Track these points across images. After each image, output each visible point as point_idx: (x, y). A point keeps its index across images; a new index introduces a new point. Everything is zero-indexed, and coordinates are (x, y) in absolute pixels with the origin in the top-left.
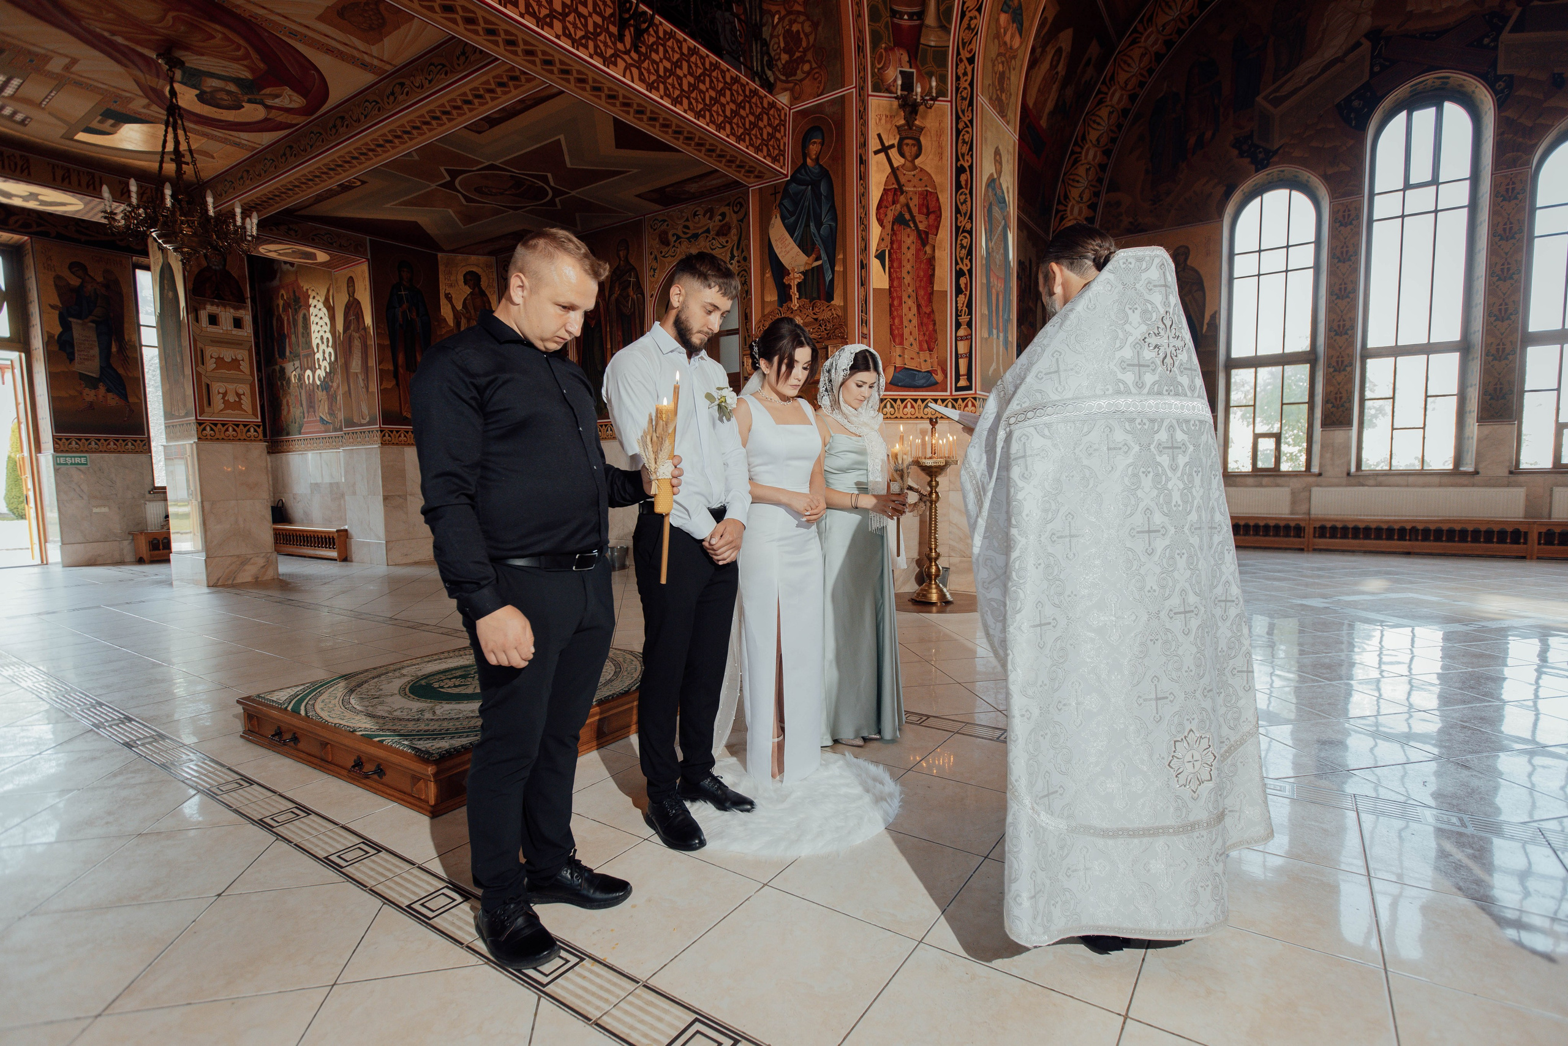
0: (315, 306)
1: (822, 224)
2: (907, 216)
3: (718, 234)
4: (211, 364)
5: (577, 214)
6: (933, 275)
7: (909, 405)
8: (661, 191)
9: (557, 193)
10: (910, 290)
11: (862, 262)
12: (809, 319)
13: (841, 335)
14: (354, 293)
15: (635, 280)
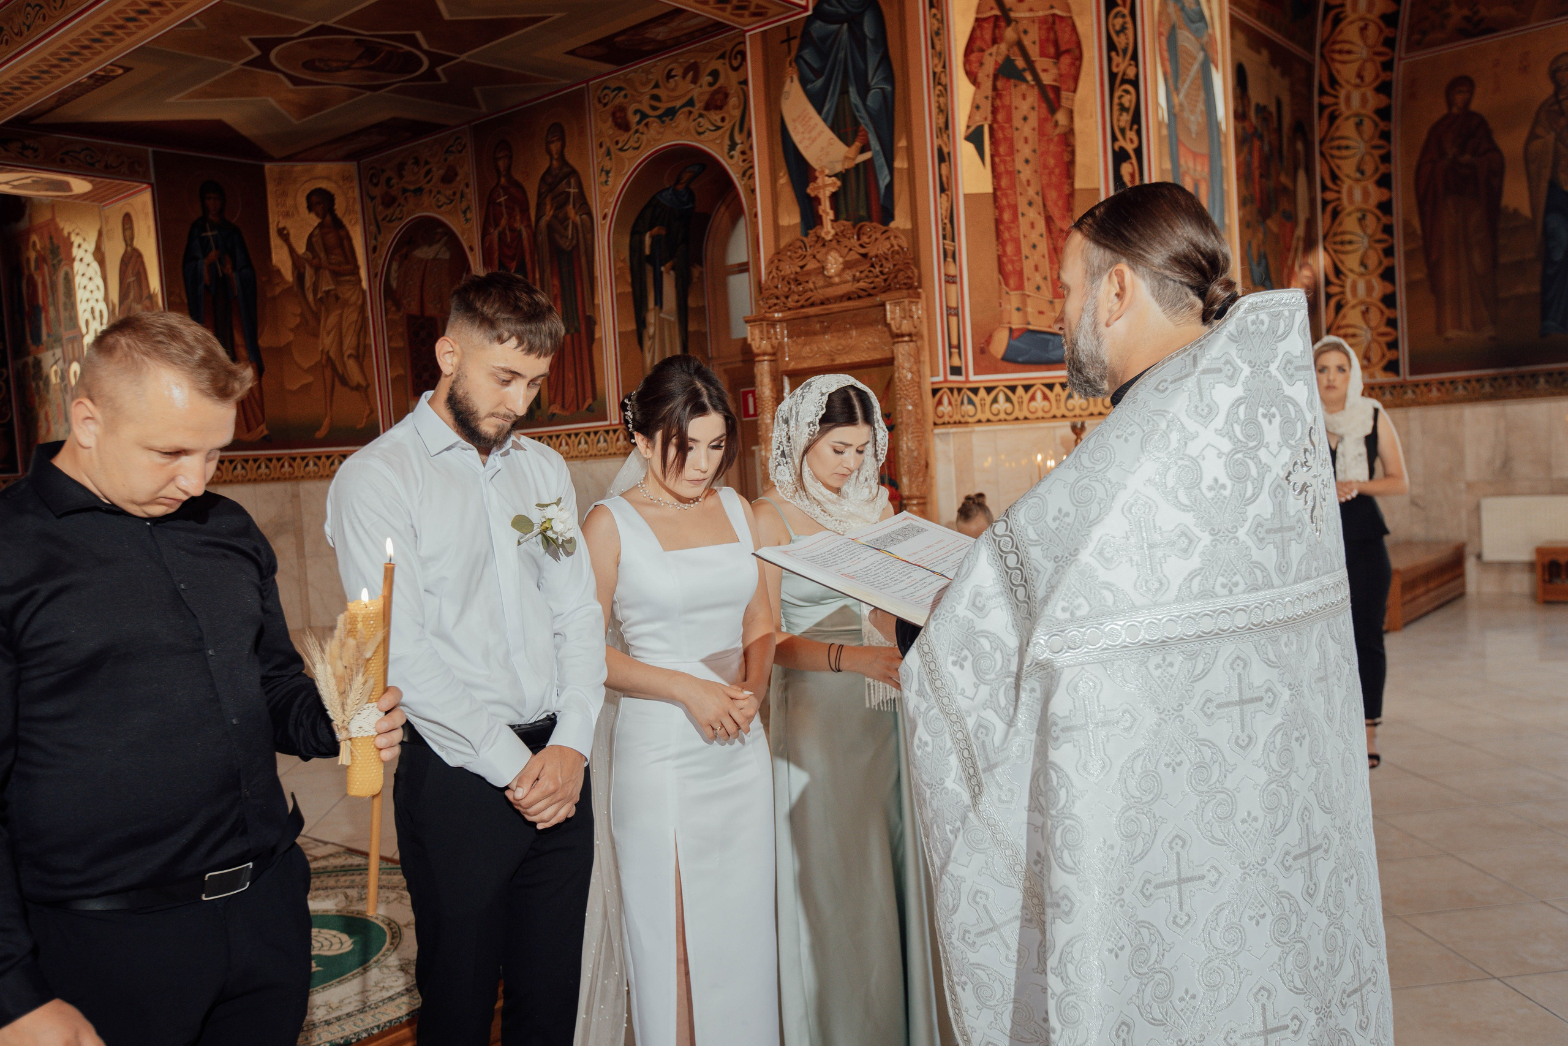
0: (81, 260)
1: (867, 89)
2: (1020, 63)
3: (707, 108)
5: (476, 89)
6: (1072, 162)
7: (1039, 395)
8: (607, 42)
9: (436, 60)
10: (1031, 192)
11: (940, 150)
12: (853, 256)
13: (909, 281)
14: (132, 239)
15: (576, 191)
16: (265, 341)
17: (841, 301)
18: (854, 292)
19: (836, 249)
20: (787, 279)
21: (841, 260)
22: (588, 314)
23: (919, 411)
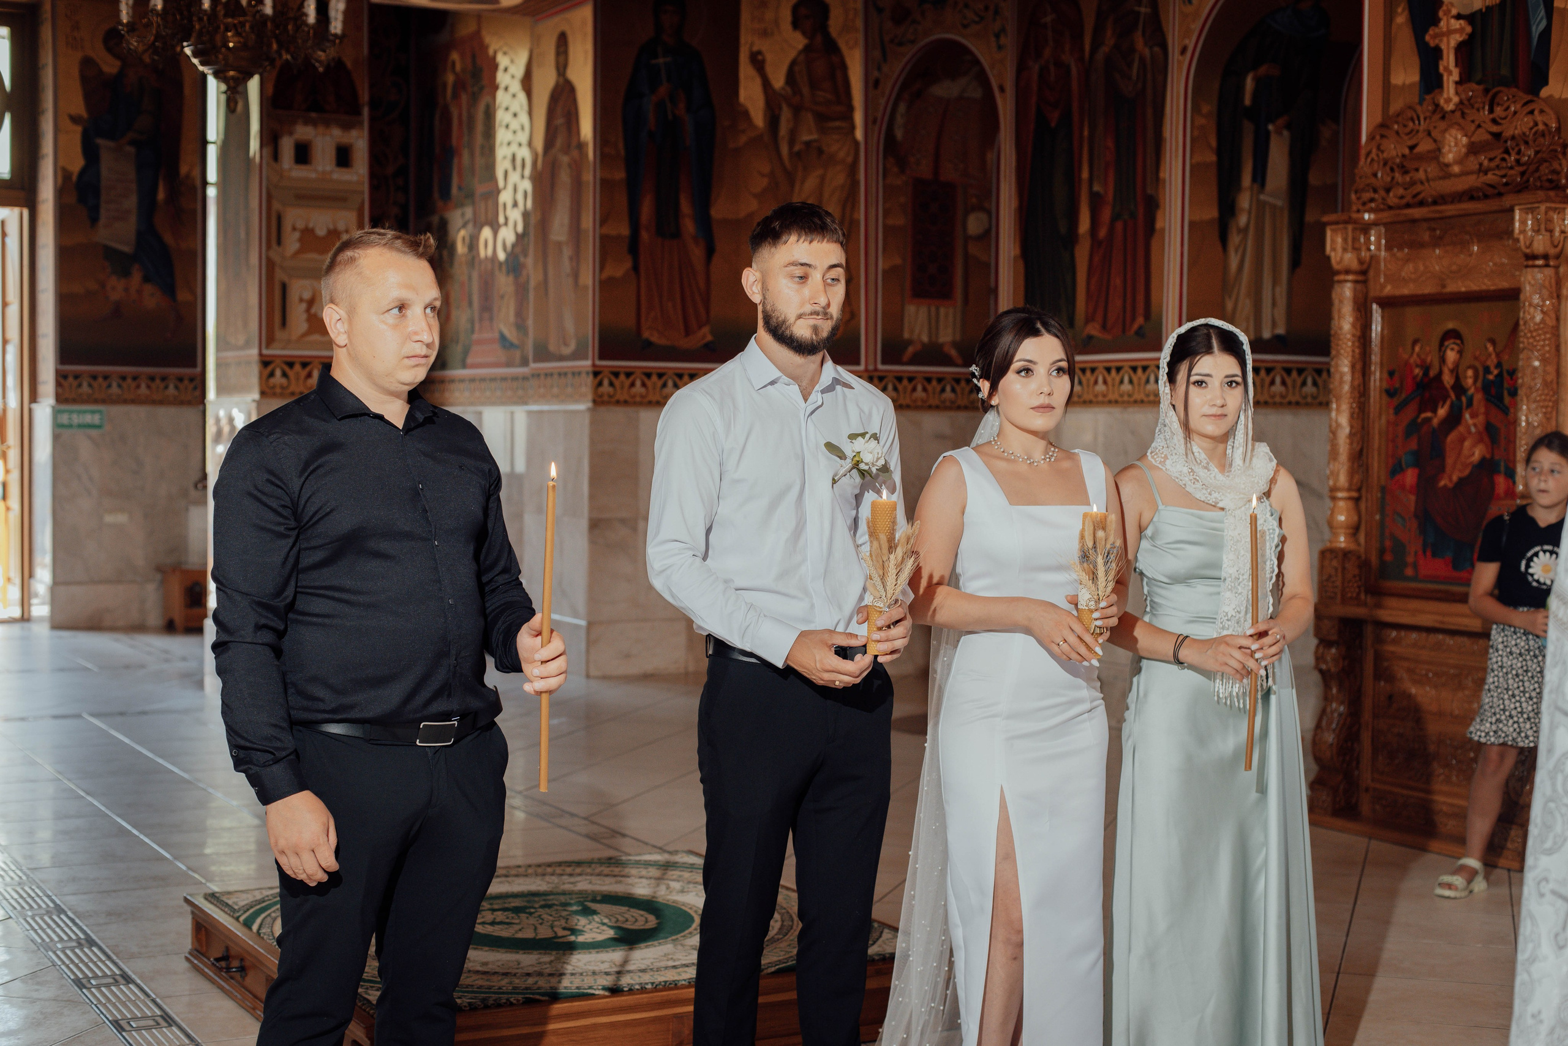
0: (506, 89)
4: (292, 243)
12: (1482, 136)
13: (1554, 177)
14: (565, 66)
15: (1148, 10)
16: (719, 211)
17: (1460, 201)
18: (1478, 189)
19: (1459, 124)
20: (1390, 164)
21: (1465, 140)
22: (1149, 191)
23: (1551, 369)
